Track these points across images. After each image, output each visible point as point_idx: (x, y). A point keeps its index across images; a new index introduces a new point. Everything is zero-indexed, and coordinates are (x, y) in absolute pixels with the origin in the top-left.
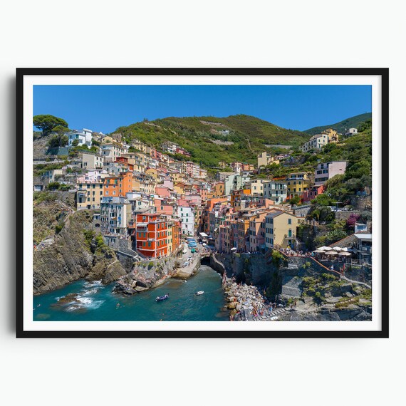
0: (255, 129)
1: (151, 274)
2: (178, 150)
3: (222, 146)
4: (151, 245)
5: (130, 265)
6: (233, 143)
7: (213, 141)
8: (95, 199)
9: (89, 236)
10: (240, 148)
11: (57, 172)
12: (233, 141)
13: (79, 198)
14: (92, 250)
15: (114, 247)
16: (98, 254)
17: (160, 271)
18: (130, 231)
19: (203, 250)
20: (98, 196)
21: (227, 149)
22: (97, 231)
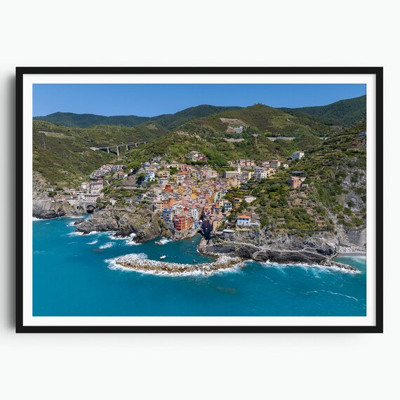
0: (267, 121)
1: (181, 236)
2: (199, 156)
3: (234, 143)
4: (180, 226)
5: (174, 233)
6: (243, 139)
7: (228, 140)
8: (161, 208)
9: (159, 222)
10: (248, 144)
11: (145, 195)
12: (244, 138)
13: (154, 208)
14: (161, 227)
15: (168, 227)
16: (163, 229)
17: (183, 234)
18: (173, 221)
19: (199, 227)
20: (161, 207)
21: (238, 146)
22: (162, 220)
